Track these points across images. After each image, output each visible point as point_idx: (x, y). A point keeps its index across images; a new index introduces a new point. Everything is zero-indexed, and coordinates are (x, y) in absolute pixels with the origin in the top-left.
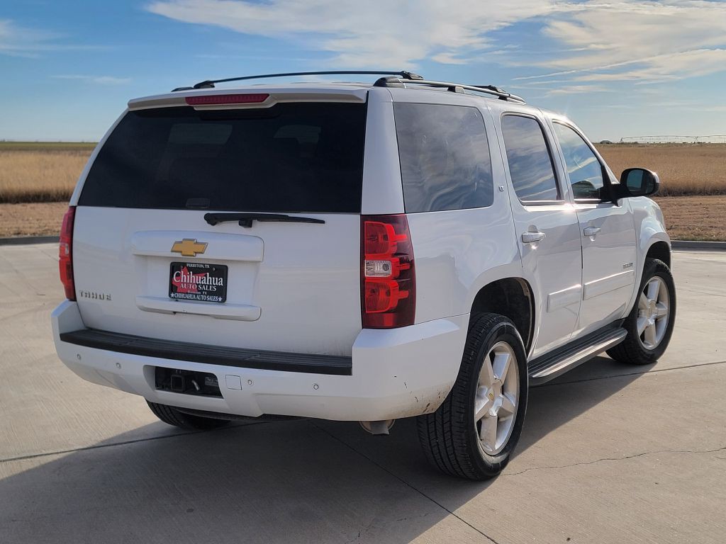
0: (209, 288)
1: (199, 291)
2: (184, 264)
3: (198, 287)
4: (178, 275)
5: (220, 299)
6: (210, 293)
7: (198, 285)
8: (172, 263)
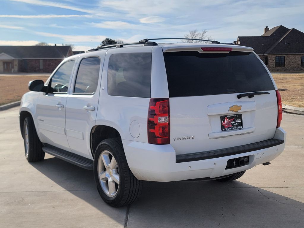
0: (236, 124)
1: (233, 126)
2: (226, 116)
3: (232, 124)
4: (224, 121)
5: (241, 127)
6: (237, 126)
7: (232, 123)
8: (221, 117)
